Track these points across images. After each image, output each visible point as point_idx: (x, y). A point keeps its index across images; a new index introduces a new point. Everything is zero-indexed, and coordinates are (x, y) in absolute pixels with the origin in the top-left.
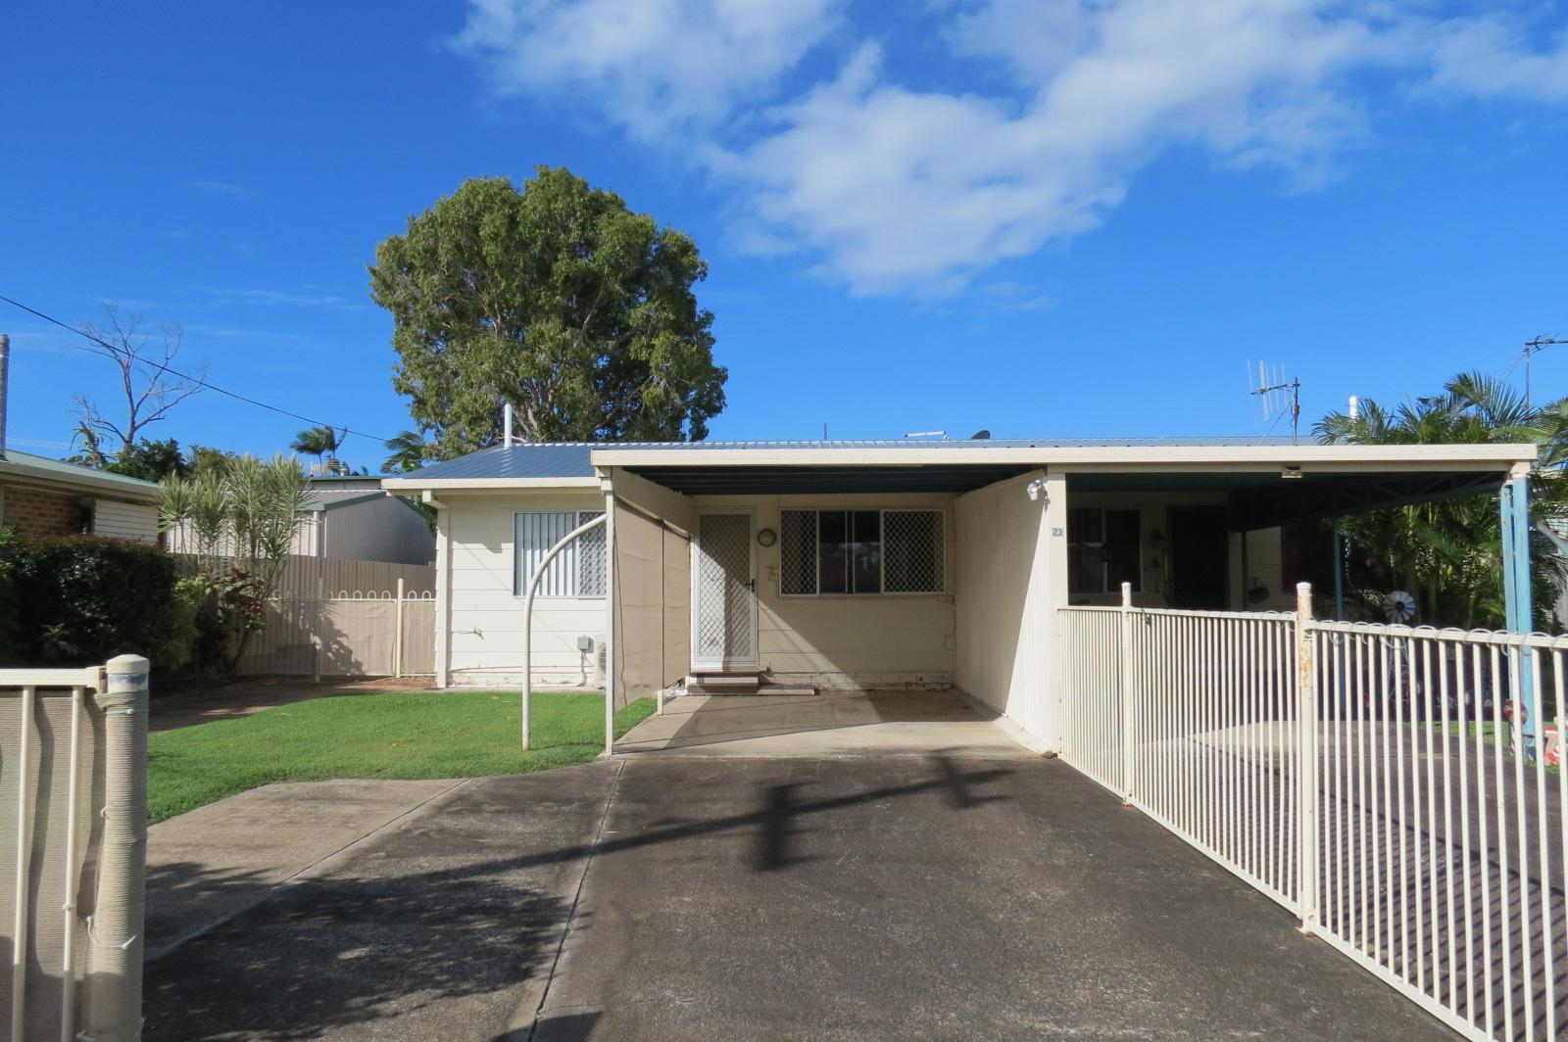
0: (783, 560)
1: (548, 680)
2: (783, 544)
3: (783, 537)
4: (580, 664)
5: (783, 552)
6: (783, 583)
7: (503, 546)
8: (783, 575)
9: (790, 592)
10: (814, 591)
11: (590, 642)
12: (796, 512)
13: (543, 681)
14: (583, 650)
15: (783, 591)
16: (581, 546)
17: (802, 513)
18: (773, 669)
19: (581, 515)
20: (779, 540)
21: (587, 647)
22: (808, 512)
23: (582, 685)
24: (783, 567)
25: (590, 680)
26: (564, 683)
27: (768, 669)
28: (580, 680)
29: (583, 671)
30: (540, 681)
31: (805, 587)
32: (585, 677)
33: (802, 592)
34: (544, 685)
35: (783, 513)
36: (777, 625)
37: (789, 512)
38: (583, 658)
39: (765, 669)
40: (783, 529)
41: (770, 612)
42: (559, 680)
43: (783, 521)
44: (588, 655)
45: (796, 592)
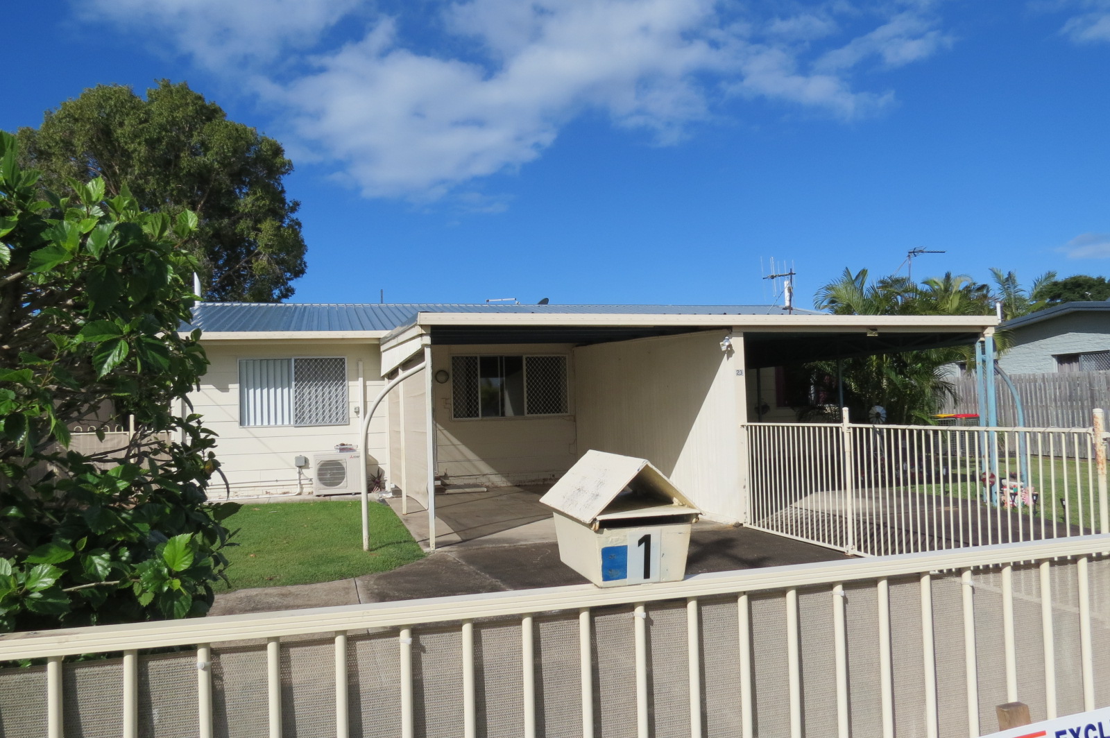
0: (454, 393)
1: (271, 491)
2: (454, 381)
3: (454, 375)
4: (298, 478)
5: (454, 387)
6: (454, 410)
7: (230, 386)
8: (454, 404)
9: (460, 416)
10: (478, 415)
11: (306, 461)
12: (462, 357)
13: (267, 493)
14: (300, 467)
15: (455, 416)
16: (296, 385)
17: (467, 358)
18: (449, 474)
19: (296, 360)
20: (451, 379)
21: (303, 464)
22: (471, 358)
23: (300, 494)
24: (454, 398)
25: (306, 490)
26: (285, 493)
27: (445, 474)
28: (298, 491)
29: (300, 483)
30: (265, 493)
31: (471, 412)
32: (302, 488)
33: (469, 416)
34: (268, 496)
35: (453, 358)
36: (451, 442)
37: (458, 358)
38: (299, 473)
39: (444, 474)
40: (453, 370)
41: (445, 432)
42: (281, 490)
43: (453, 364)
44: (304, 471)
45: (464, 416)
